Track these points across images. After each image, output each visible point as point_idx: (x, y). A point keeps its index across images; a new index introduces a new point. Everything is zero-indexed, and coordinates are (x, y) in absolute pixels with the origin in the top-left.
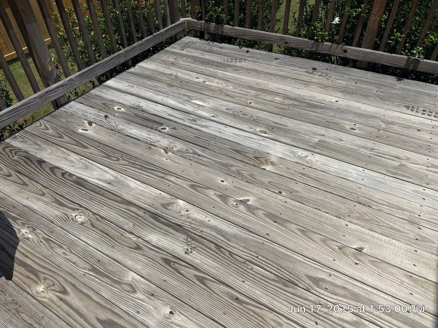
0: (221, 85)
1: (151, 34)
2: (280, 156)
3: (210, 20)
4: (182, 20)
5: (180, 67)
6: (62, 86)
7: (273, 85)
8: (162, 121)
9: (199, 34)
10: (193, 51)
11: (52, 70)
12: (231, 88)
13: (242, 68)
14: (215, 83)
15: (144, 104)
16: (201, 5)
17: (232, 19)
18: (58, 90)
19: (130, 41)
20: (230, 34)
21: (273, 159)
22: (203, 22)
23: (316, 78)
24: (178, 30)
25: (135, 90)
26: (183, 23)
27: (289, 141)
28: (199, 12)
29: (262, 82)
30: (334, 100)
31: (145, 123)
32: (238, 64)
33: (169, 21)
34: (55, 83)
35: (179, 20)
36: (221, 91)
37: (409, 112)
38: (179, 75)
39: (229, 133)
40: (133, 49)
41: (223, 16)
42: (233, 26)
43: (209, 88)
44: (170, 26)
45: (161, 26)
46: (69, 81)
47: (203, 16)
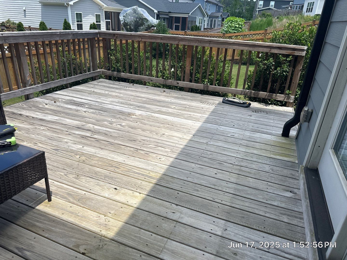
0: (117, 94)
1: (81, 74)
2: (140, 114)
3: (114, 71)
4: (99, 70)
5: (96, 88)
6: (33, 88)
7: (143, 95)
8: (84, 104)
9: (108, 78)
10: (105, 84)
11: (29, 80)
12: (122, 95)
13: (129, 90)
14: (114, 94)
15: (75, 99)
16: (109, 63)
17: (125, 70)
18: (30, 89)
19: (70, 75)
20: (125, 77)
21: (137, 115)
22: (110, 71)
23: (165, 94)
24: (97, 74)
25: (71, 95)
26: (100, 71)
27: (145, 110)
28: (108, 66)
29: (138, 94)
30: (170, 100)
31: (75, 104)
32: (127, 88)
33: (92, 69)
34: (29, 87)
35: (97, 70)
36: (116, 96)
37: (202, 103)
38: (95, 91)
39: (118, 108)
40: (71, 78)
41: (120, 68)
42: (126, 73)
43: (110, 95)
44: (92, 72)
45: (87, 71)
46: (36, 86)
47: (110, 68)
